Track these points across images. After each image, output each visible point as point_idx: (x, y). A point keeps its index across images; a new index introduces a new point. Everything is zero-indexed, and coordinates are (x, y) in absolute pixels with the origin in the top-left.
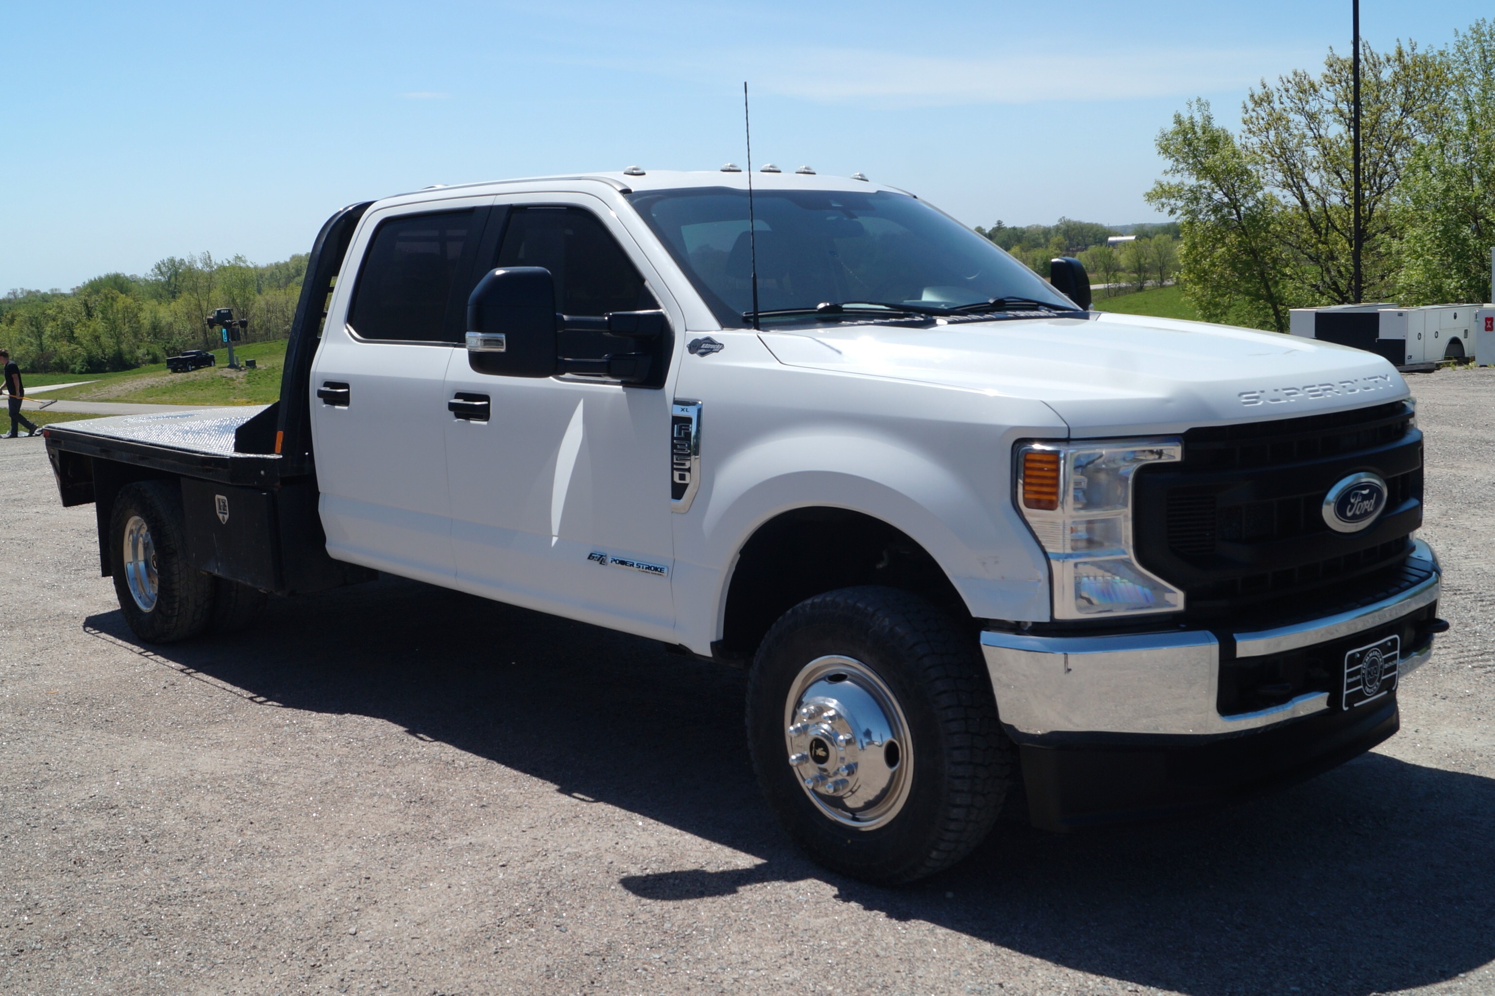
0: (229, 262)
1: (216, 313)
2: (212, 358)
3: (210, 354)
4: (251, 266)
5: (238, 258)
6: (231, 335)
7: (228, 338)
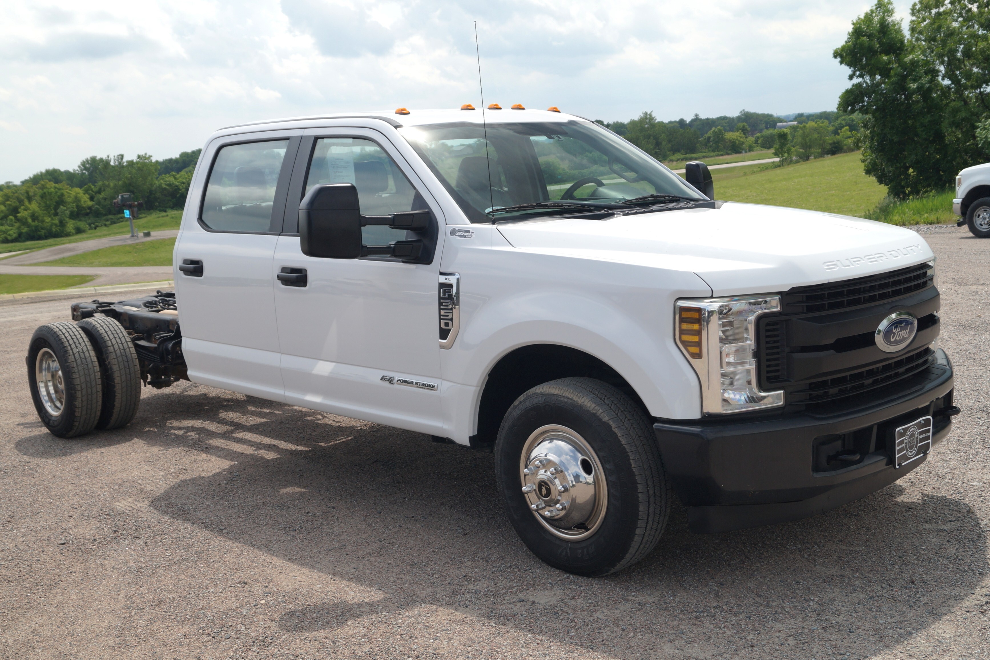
6: (132, 213)
7: (130, 215)
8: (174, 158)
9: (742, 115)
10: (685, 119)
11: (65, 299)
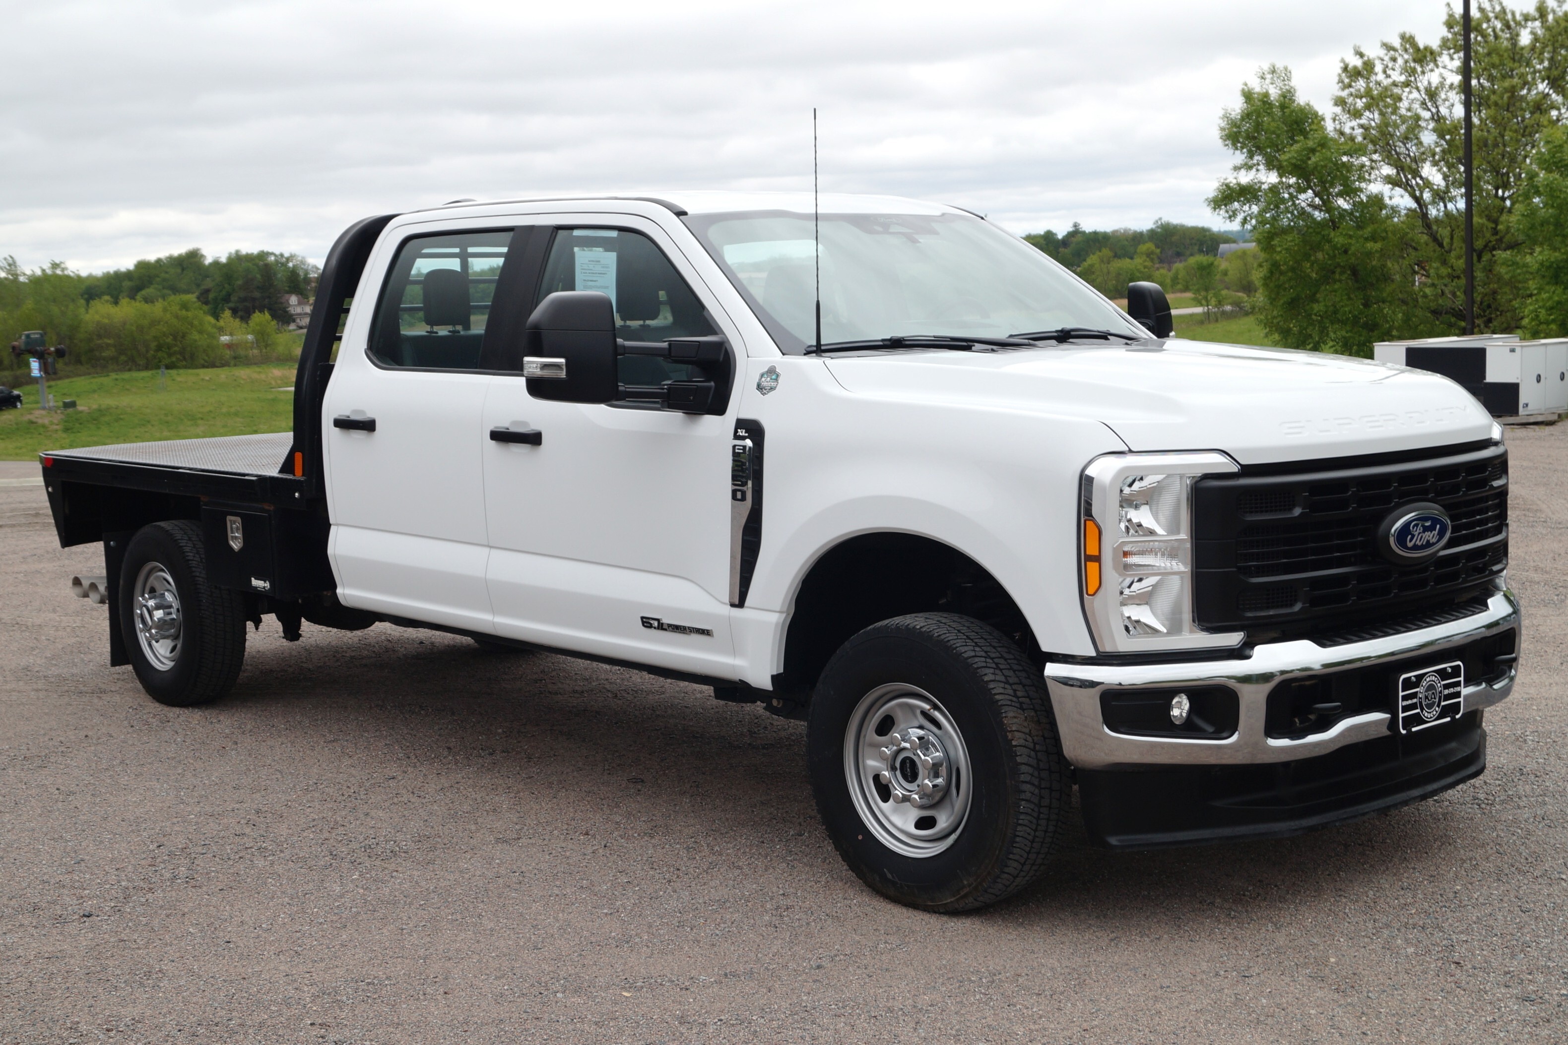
0: (43, 271)
1: (23, 337)
2: (18, 398)
3: (16, 392)
4: (71, 274)
5: (55, 266)
6: (44, 367)
7: (40, 370)
8: (123, 269)
9: (1158, 227)
10: (1054, 231)
11: (21, 491)
